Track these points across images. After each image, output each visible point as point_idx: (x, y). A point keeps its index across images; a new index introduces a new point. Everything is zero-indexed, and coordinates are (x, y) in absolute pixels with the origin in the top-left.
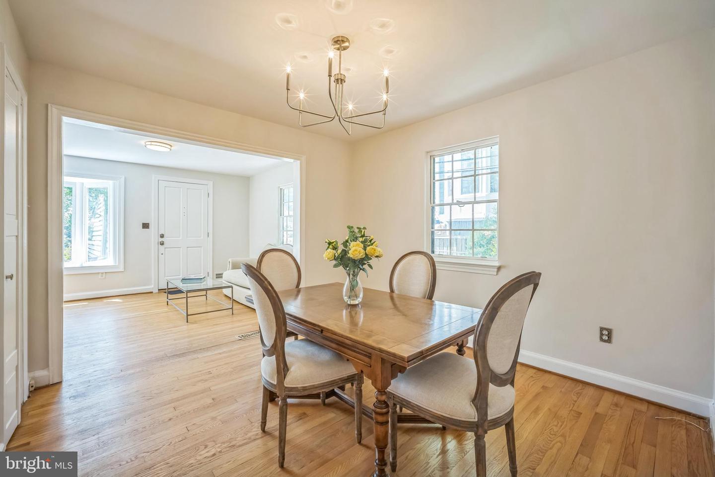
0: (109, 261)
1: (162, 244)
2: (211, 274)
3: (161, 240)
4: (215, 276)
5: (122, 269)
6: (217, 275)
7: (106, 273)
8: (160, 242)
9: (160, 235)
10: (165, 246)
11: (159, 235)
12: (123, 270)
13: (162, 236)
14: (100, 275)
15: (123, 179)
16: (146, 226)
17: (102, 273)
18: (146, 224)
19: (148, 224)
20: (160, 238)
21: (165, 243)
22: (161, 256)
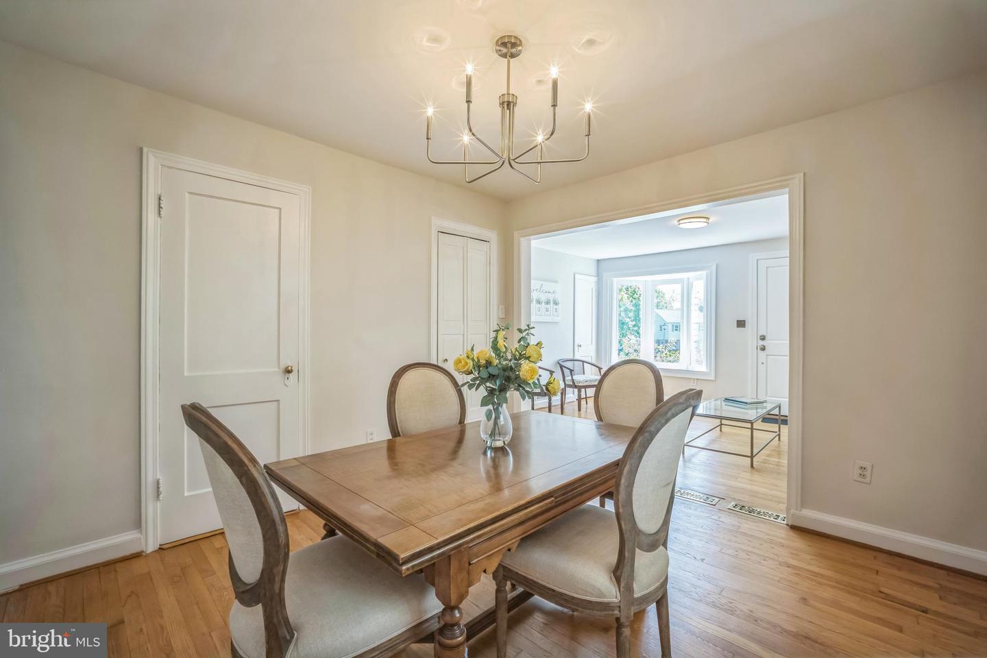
0: (701, 366)
1: (763, 349)
3: (761, 343)
5: (712, 378)
7: (697, 379)
8: (761, 347)
9: (760, 336)
10: (767, 352)
12: (714, 379)
13: (763, 338)
14: (692, 381)
15: (714, 268)
16: (741, 324)
17: (694, 379)
18: (741, 321)
19: (744, 321)
20: (760, 341)
21: (766, 347)
22: (762, 368)
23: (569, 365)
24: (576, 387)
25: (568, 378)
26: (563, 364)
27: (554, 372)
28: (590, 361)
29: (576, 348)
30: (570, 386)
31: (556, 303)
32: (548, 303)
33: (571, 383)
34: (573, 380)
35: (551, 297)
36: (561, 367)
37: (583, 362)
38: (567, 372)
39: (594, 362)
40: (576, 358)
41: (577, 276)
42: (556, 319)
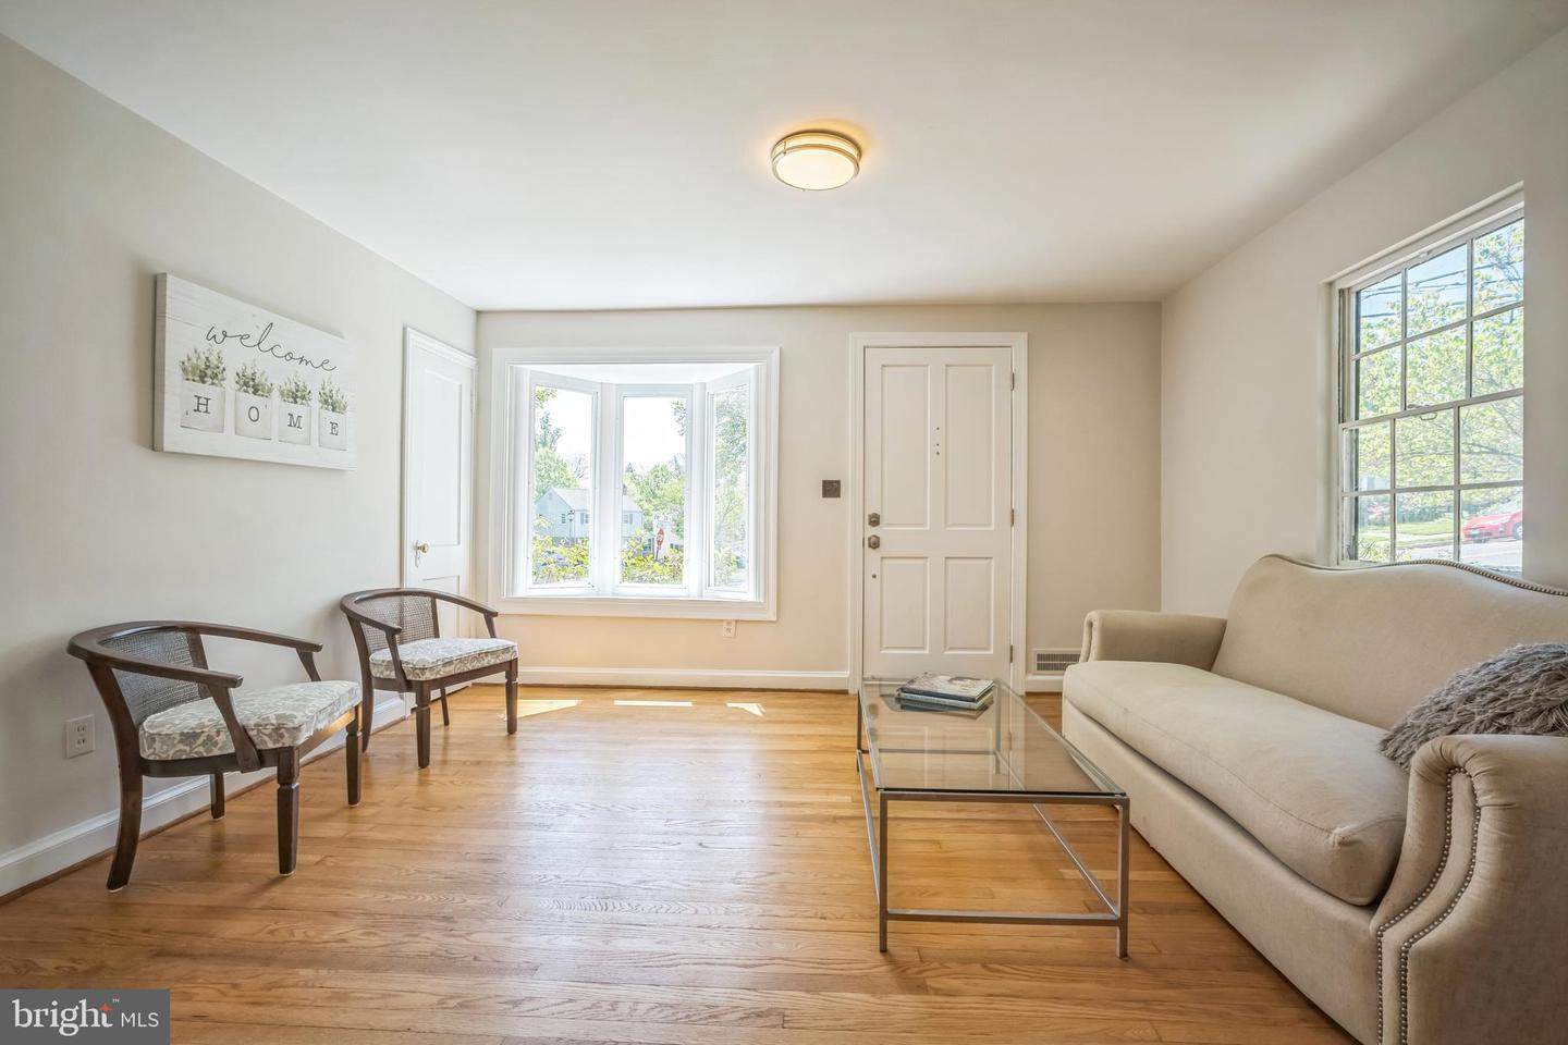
0: (744, 590)
1: (875, 544)
2: (1020, 655)
3: (872, 531)
4: (1034, 663)
5: (770, 616)
6: (1040, 657)
7: (736, 621)
8: (869, 539)
9: (870, 516)
10: (883, 551)
11: (867, 518)
12: (775, 619)
13: (875, 521)
14: (724, 626)
15: (775, 357)
16: (831, 489)
17: (729, 623)
18: (831, 482)
19: (838, 482)
20: (869, 527)
21: (882, 542)
22: (872, 584)
23: (384, 611)
24: (409, 685)
25: (381, 656)
26: (364, 610)
27: (317, 648)
28: (453, 593)
29: (410, 554)
30: (386, 684)
31: (331, 403)
32: (297, 395)
33: (393, 675)
34: (397, 664)
35: (313, 381)
36: (356, 622)
37: (434, 596)
38: (374, 636)
39: (464, 594)
40: (409, 585)
41: (412, 336)
42: (332, 459)
